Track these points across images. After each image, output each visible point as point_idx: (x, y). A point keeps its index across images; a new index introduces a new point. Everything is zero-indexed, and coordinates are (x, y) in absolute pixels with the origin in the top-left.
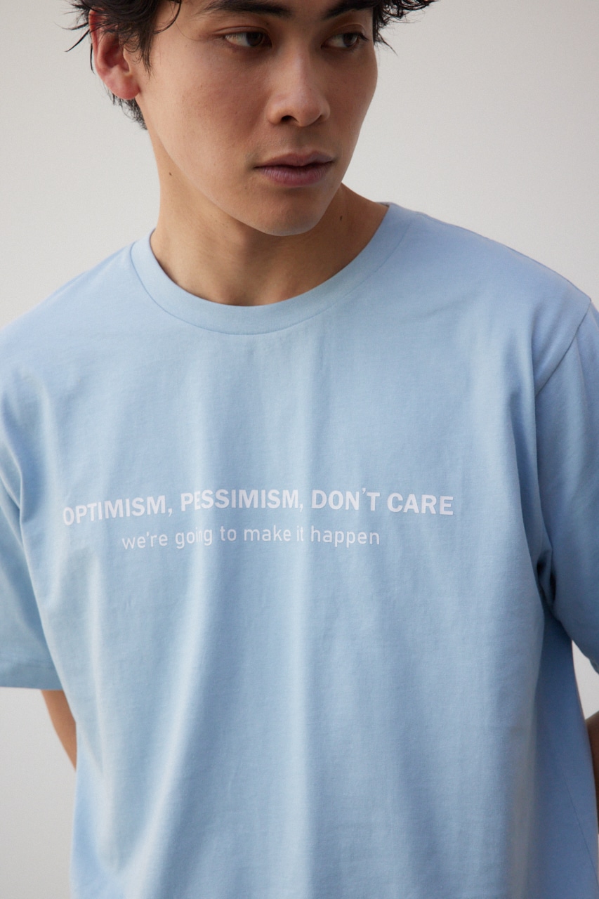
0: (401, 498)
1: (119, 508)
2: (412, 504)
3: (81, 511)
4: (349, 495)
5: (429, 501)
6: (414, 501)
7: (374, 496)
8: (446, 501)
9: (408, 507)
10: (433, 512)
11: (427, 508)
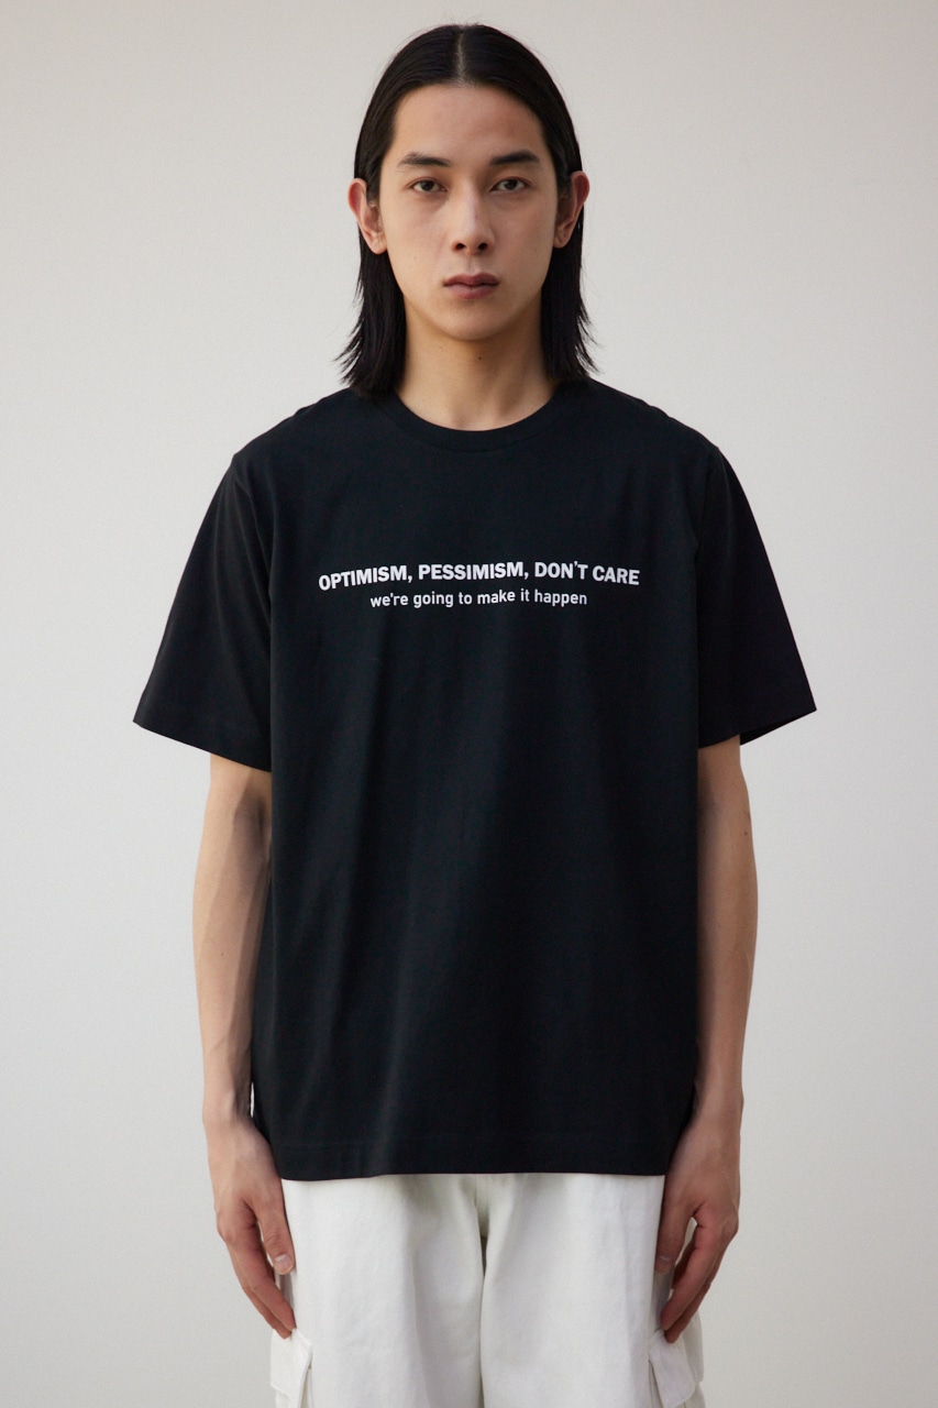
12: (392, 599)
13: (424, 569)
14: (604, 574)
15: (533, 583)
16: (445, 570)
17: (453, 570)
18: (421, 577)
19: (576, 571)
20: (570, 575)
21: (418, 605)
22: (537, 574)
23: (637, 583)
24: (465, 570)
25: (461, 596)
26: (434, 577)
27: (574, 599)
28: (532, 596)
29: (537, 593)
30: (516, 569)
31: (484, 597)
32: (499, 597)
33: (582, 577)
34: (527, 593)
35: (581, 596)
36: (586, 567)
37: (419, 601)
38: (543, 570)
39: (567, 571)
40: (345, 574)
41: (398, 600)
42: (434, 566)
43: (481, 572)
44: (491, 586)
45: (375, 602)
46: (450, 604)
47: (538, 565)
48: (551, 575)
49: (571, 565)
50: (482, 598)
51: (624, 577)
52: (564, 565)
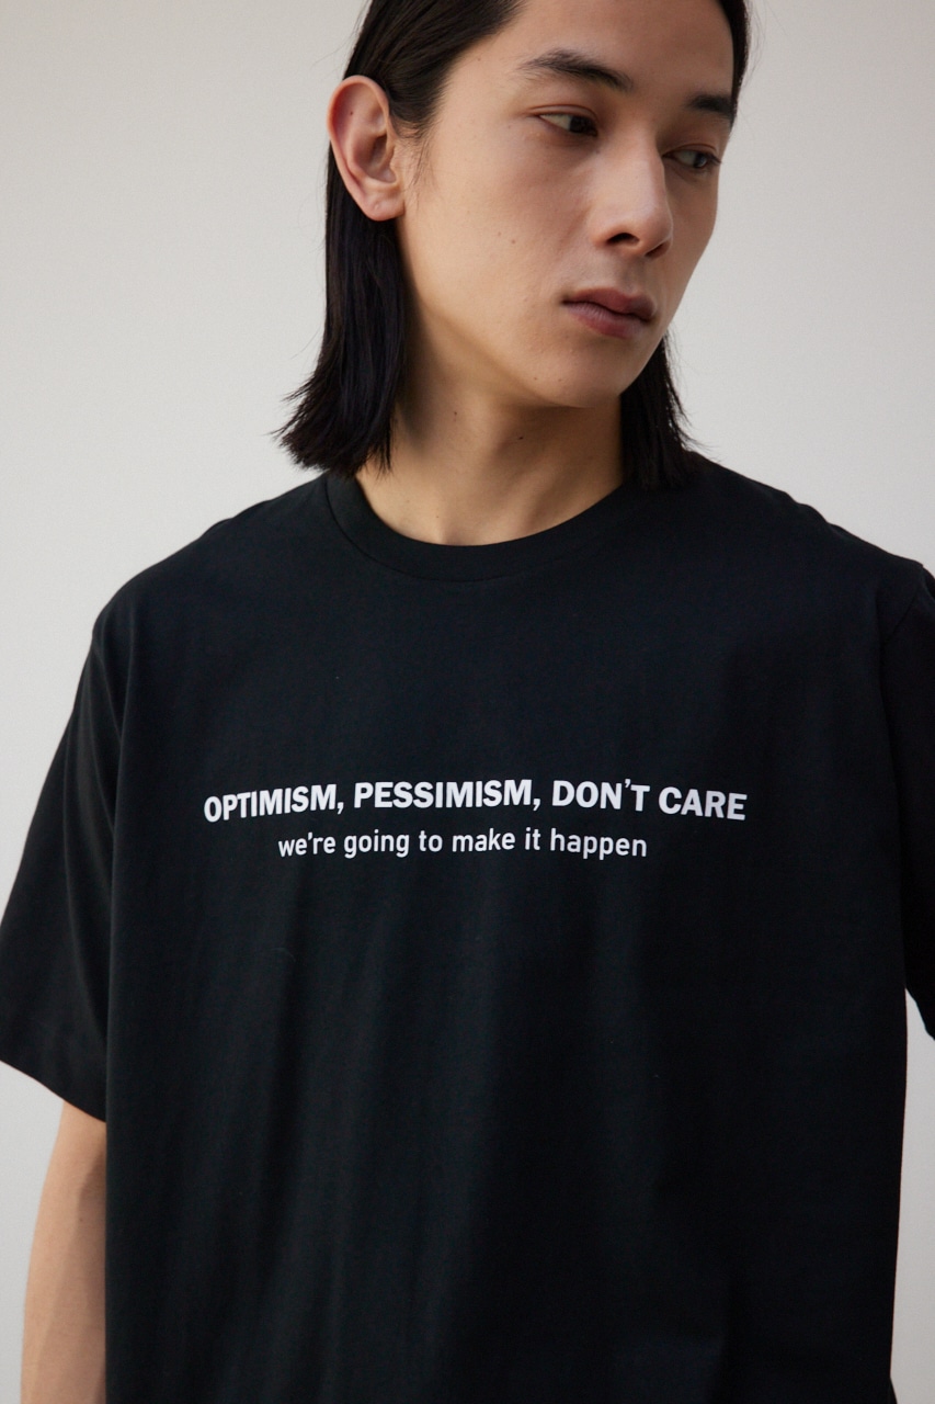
12: (310, 843)
13: (364, 791)
14: (682, 802)
15: (548, 817)
16: (398, 792)
17: (412, 791)
18: (358, 804)
19: (629, 797)
20: (617, 804)
21: (351, 853)
22: (557, 802)
23: (741, 817)
24: (433, 792)
25: (423, 836)
26: (379, 804)
27: (622, 846)
28: (545, 840)
29: (554, 836)
30: (519, 792)
31: (463, 839)
32: (488, 842)
33: (639, 807)
34: (537, 835)
35: (636, 842)
36: (647, 789)
37: (354, 846)
38: (565, 793)
39: (610, 795)
40: (243, 796)
41: (321, 845)
42: (380, 785)
43: (460, 794)
44: (475, 819)
45: (285, 848)
46: (404, 852)
47: (558, 785)
48: (582, 802)
49: (619, 786)
50: (461, 841)
51: (718, 806)
52: (606, 786)
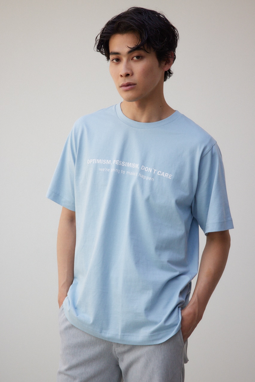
0: (161, 172)
1: (100, 161)
2: (163, 174)
3: (91, 161)
4: (150, 168)
5: (167, 175)
6: (164, 174)
7: (155, 170)
8: (170, 176)
9: (162, 175)
10: (167, 177)
11: (166, 176)
